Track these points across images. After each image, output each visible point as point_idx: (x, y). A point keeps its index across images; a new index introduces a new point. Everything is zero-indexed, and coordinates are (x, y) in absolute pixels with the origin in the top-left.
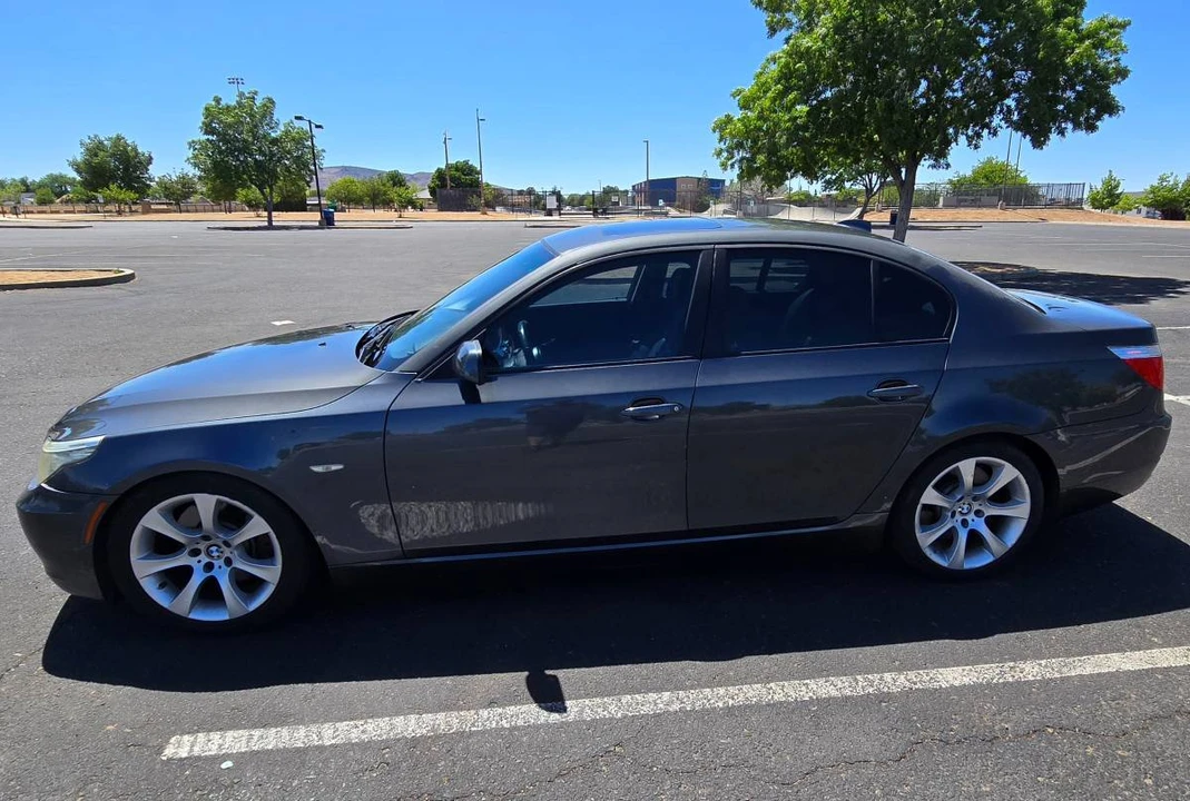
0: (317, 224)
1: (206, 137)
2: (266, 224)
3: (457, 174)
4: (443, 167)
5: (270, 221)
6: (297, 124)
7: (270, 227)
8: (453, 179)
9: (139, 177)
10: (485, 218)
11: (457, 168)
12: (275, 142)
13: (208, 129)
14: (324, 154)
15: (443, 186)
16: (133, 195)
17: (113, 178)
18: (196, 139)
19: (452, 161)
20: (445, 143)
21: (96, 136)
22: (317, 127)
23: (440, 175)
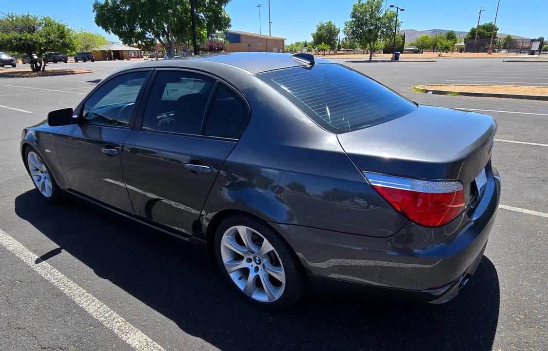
0: (390, 59)
1: (352, 19)
2: (369, 59)
3: (483, 31)
4: (475, 27)
5: (371, 58)
6: (391, 9)
7: (370, 61)
8: (479, 34)
9: (334, 39)
10: (490, 56)
11: (484, 27)
12: (379, 19)
13: (354, 16)
14: (401, 24)
15: (473, 38)
16: (329, 47)
17: (324, 40)
18: (348, 21)
19: (482, 23)
20: (480, 13)
21: (322, 22)
22: (402, 10)
23: (473, 32)
